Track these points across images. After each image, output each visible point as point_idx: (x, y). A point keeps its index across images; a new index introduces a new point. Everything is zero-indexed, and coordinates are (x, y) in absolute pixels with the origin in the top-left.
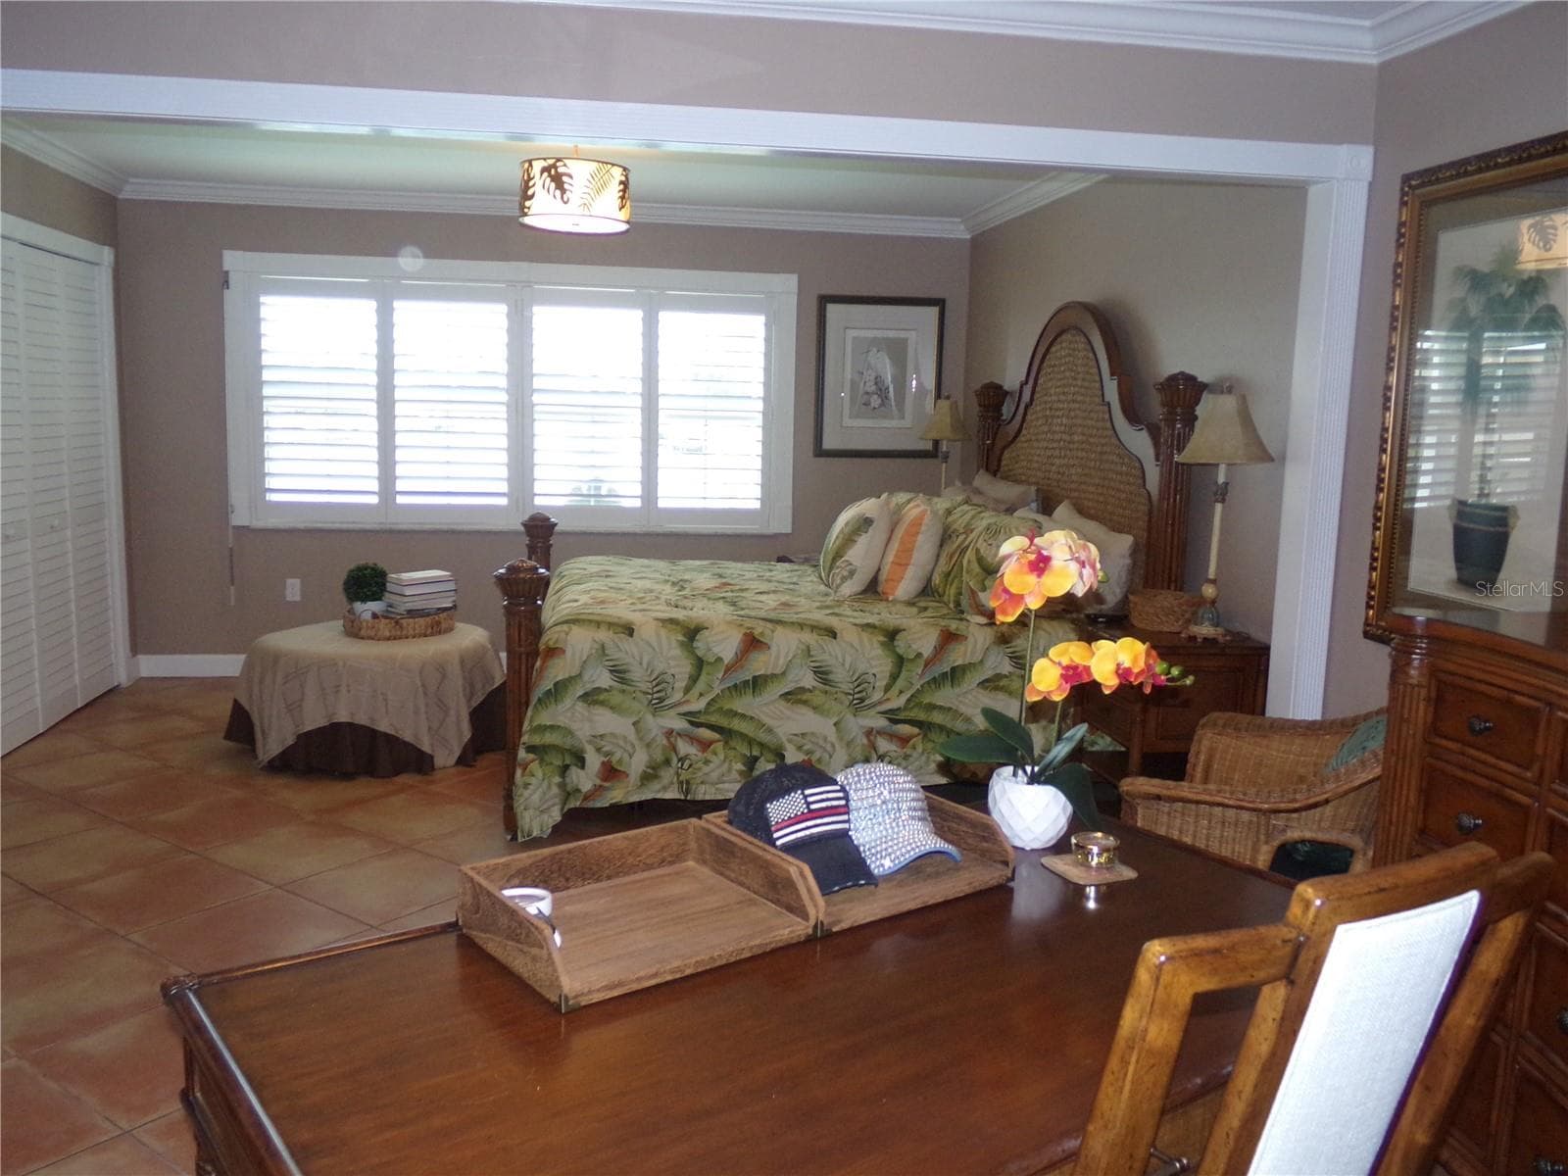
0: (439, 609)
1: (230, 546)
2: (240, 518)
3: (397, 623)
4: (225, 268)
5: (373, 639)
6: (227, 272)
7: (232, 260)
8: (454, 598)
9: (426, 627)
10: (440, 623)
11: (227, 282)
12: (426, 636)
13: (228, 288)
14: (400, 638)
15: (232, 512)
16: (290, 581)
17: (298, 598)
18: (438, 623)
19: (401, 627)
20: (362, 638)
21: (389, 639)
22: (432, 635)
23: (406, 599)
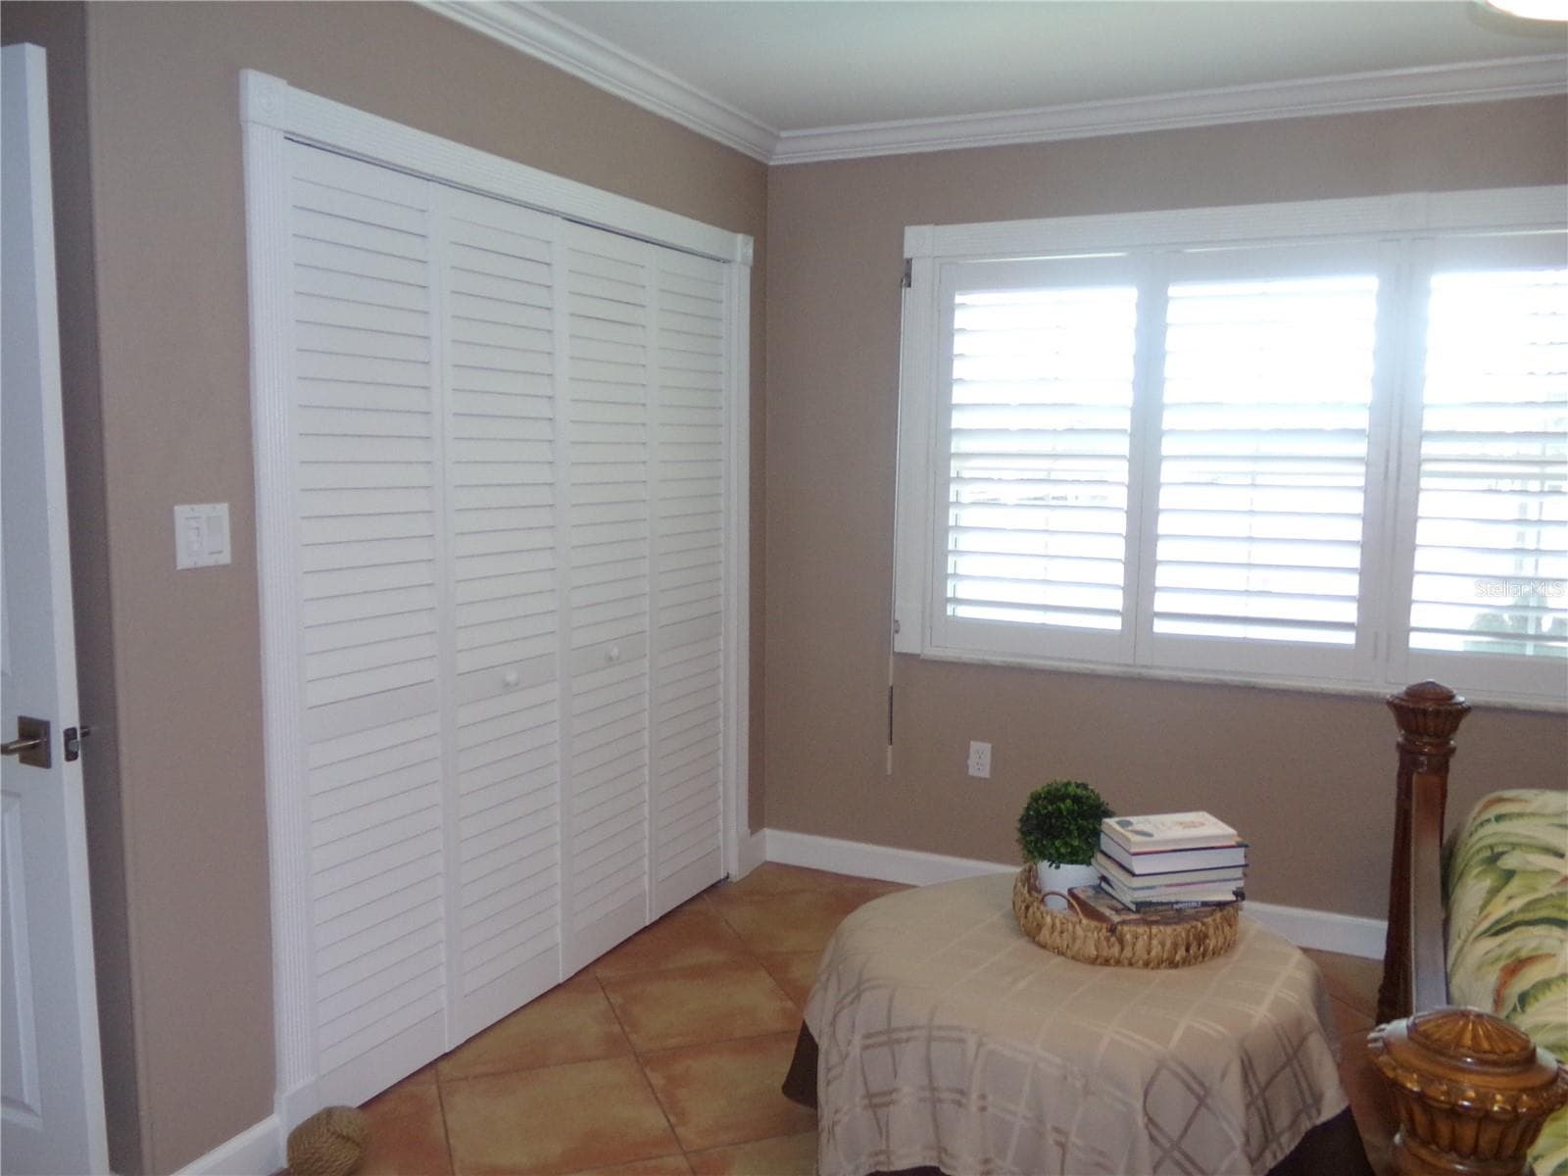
0: (1205, 904)
1: (890, 684)
2: (907, 642)
3: (1112, 930)
4: (907, 255)
5: (1061, 953)
6: (909, 262)
7: (920, 241)
8: (1241, 884)
9: (1175, 946)
10: (1206, 936)
11: (908, 276)
12: (1173, 964)
13: (909, 286)
14: (1118, 962)
15: (897, 632)
16: (975, 746)
17: (985, 773)
18: (1201, 938)
19: (1121, 941)
20: (1043, 946)
21: (1093, 961)
22: (1186, 962)
23: (1136, 882)
